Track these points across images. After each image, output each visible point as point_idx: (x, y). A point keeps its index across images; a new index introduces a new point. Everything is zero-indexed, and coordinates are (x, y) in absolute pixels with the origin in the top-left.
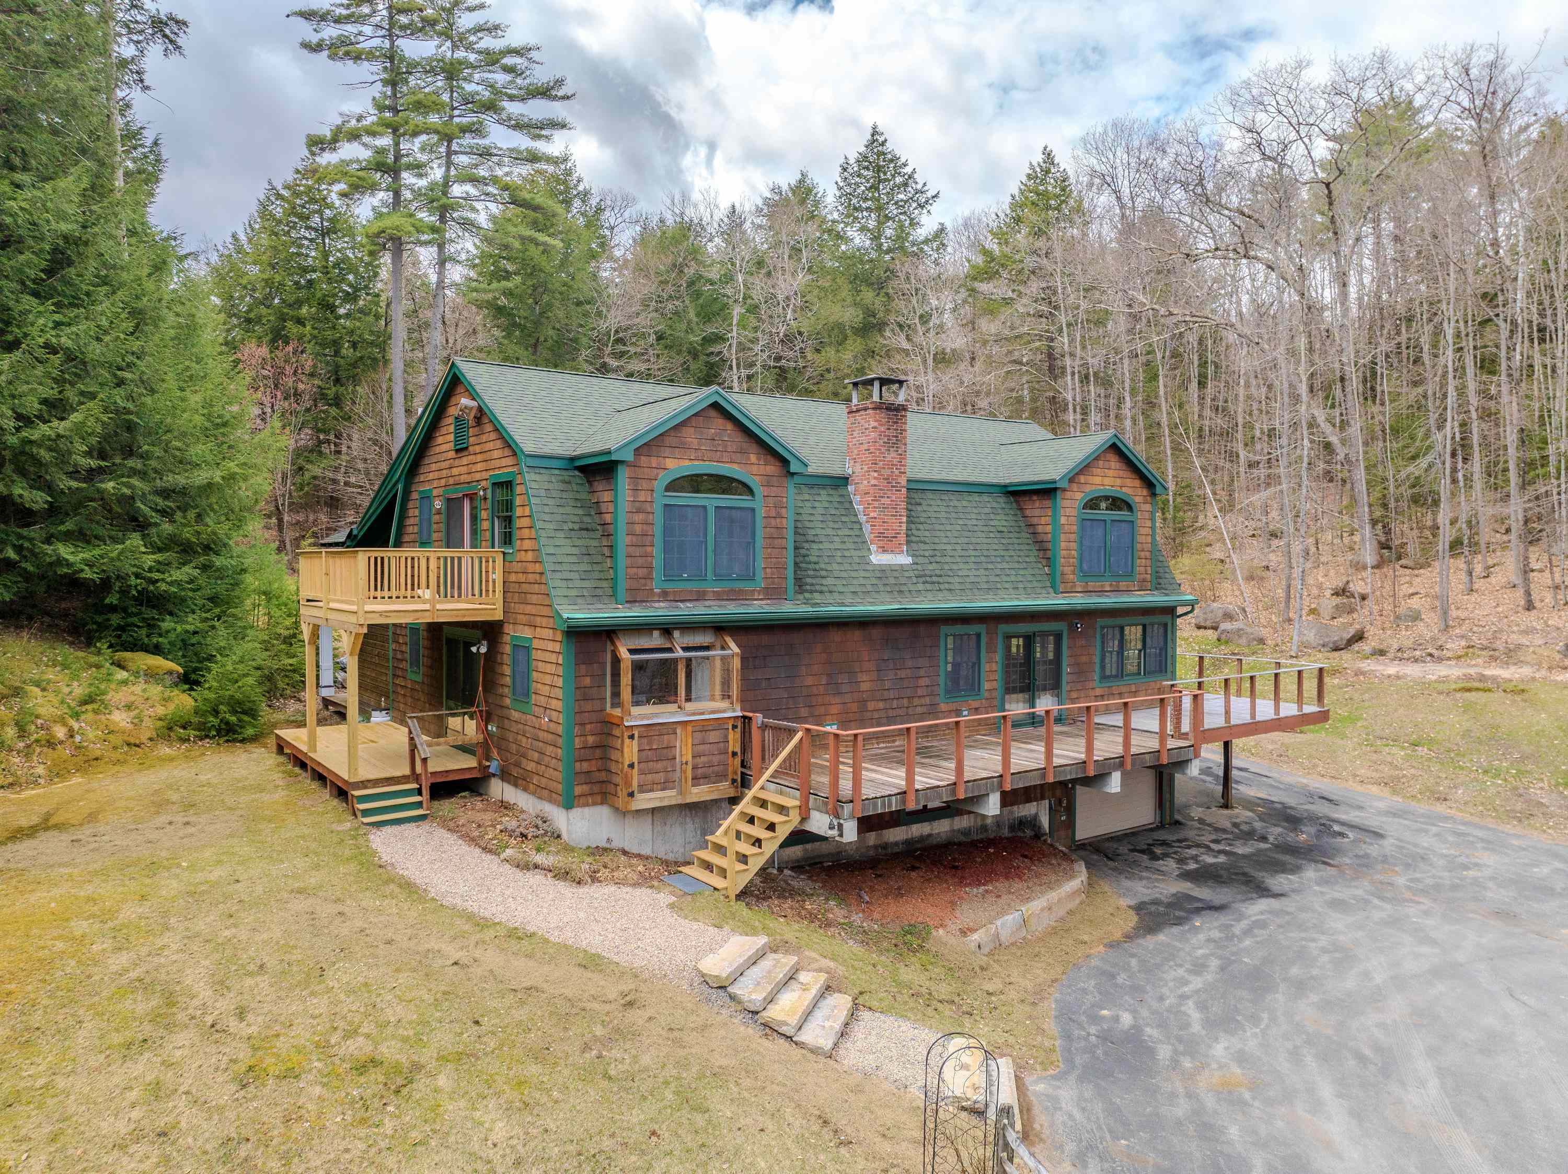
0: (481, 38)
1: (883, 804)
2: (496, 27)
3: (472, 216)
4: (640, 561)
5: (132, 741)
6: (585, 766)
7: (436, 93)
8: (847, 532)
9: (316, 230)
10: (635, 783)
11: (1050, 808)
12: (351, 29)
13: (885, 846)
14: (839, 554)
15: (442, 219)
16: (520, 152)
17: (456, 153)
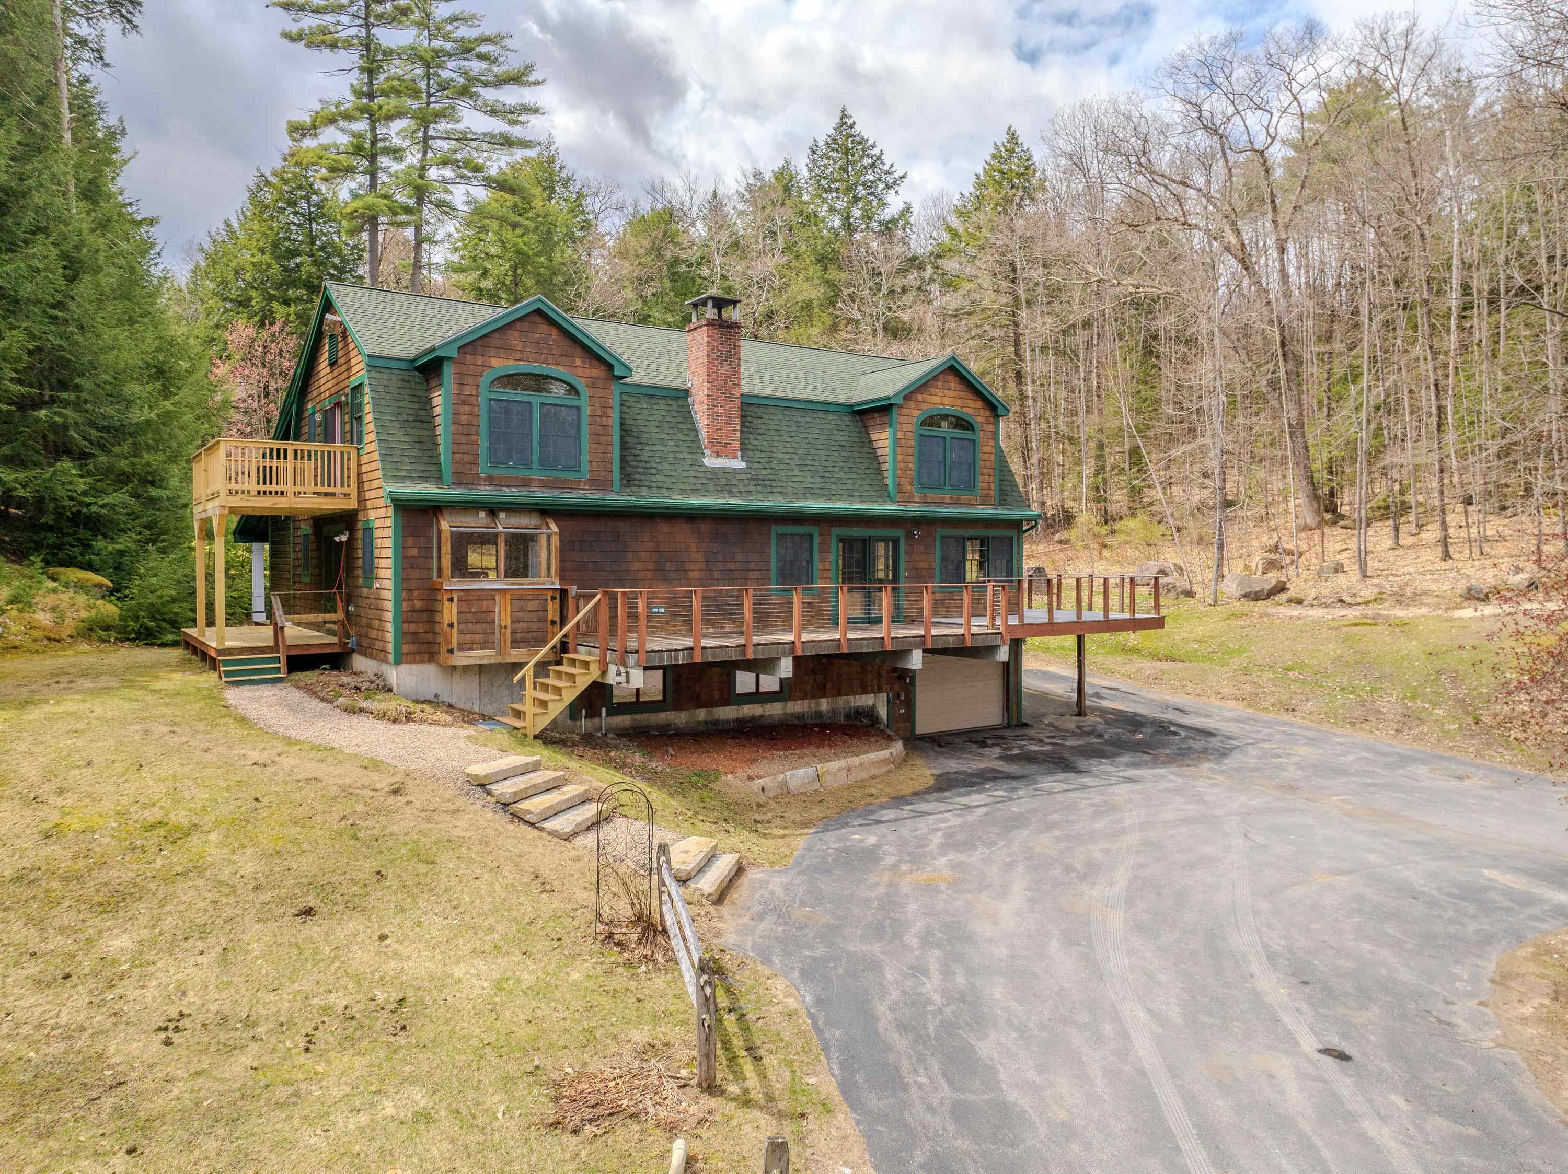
0: (457, 28)
1: (670, 657)
2: (473, 17)
3: (448, 198)
4: (466, 448)
5: (52, 636)
6: (413, 627)
7: (413, 80)
8: (682, 437)
9: (303, 215)
10: (455, 641)
11: (888, 701)
12: (330, 18)
13: (716, 723)
14: (671, 455)
15: (420, 201)
16: (494, 136)
17: (433, 138)
